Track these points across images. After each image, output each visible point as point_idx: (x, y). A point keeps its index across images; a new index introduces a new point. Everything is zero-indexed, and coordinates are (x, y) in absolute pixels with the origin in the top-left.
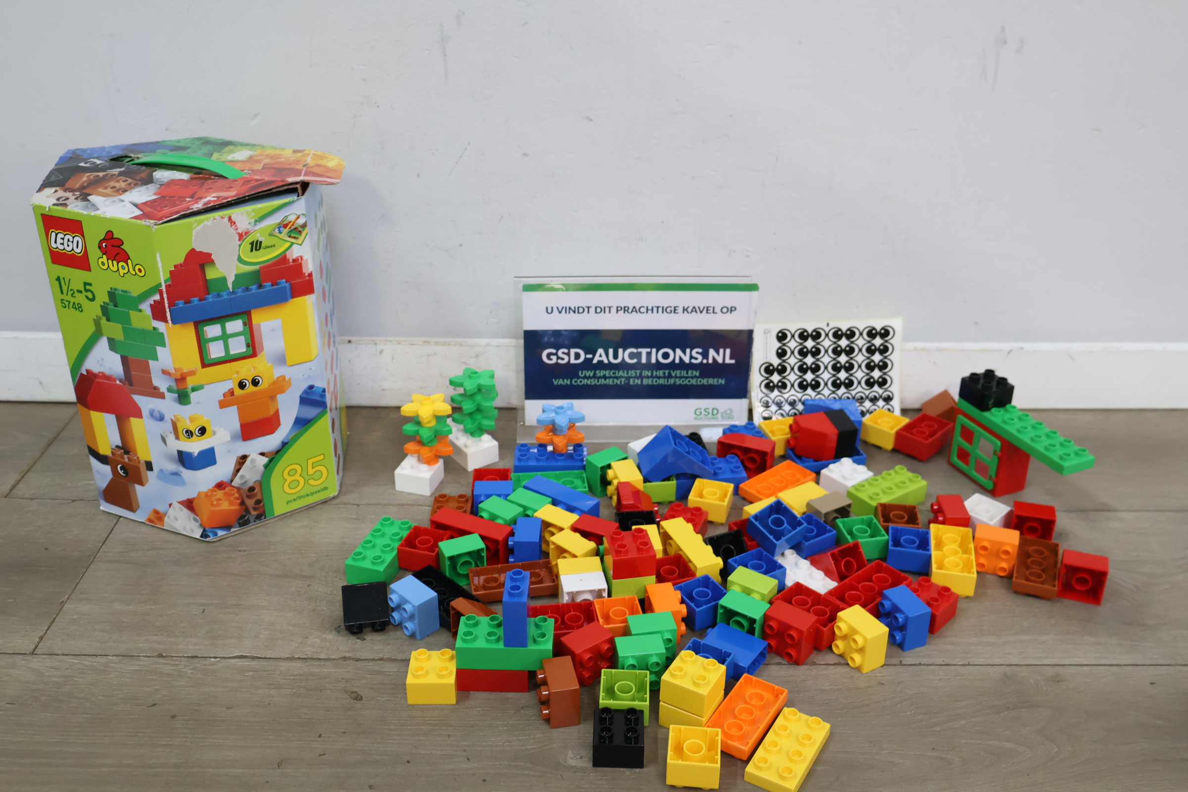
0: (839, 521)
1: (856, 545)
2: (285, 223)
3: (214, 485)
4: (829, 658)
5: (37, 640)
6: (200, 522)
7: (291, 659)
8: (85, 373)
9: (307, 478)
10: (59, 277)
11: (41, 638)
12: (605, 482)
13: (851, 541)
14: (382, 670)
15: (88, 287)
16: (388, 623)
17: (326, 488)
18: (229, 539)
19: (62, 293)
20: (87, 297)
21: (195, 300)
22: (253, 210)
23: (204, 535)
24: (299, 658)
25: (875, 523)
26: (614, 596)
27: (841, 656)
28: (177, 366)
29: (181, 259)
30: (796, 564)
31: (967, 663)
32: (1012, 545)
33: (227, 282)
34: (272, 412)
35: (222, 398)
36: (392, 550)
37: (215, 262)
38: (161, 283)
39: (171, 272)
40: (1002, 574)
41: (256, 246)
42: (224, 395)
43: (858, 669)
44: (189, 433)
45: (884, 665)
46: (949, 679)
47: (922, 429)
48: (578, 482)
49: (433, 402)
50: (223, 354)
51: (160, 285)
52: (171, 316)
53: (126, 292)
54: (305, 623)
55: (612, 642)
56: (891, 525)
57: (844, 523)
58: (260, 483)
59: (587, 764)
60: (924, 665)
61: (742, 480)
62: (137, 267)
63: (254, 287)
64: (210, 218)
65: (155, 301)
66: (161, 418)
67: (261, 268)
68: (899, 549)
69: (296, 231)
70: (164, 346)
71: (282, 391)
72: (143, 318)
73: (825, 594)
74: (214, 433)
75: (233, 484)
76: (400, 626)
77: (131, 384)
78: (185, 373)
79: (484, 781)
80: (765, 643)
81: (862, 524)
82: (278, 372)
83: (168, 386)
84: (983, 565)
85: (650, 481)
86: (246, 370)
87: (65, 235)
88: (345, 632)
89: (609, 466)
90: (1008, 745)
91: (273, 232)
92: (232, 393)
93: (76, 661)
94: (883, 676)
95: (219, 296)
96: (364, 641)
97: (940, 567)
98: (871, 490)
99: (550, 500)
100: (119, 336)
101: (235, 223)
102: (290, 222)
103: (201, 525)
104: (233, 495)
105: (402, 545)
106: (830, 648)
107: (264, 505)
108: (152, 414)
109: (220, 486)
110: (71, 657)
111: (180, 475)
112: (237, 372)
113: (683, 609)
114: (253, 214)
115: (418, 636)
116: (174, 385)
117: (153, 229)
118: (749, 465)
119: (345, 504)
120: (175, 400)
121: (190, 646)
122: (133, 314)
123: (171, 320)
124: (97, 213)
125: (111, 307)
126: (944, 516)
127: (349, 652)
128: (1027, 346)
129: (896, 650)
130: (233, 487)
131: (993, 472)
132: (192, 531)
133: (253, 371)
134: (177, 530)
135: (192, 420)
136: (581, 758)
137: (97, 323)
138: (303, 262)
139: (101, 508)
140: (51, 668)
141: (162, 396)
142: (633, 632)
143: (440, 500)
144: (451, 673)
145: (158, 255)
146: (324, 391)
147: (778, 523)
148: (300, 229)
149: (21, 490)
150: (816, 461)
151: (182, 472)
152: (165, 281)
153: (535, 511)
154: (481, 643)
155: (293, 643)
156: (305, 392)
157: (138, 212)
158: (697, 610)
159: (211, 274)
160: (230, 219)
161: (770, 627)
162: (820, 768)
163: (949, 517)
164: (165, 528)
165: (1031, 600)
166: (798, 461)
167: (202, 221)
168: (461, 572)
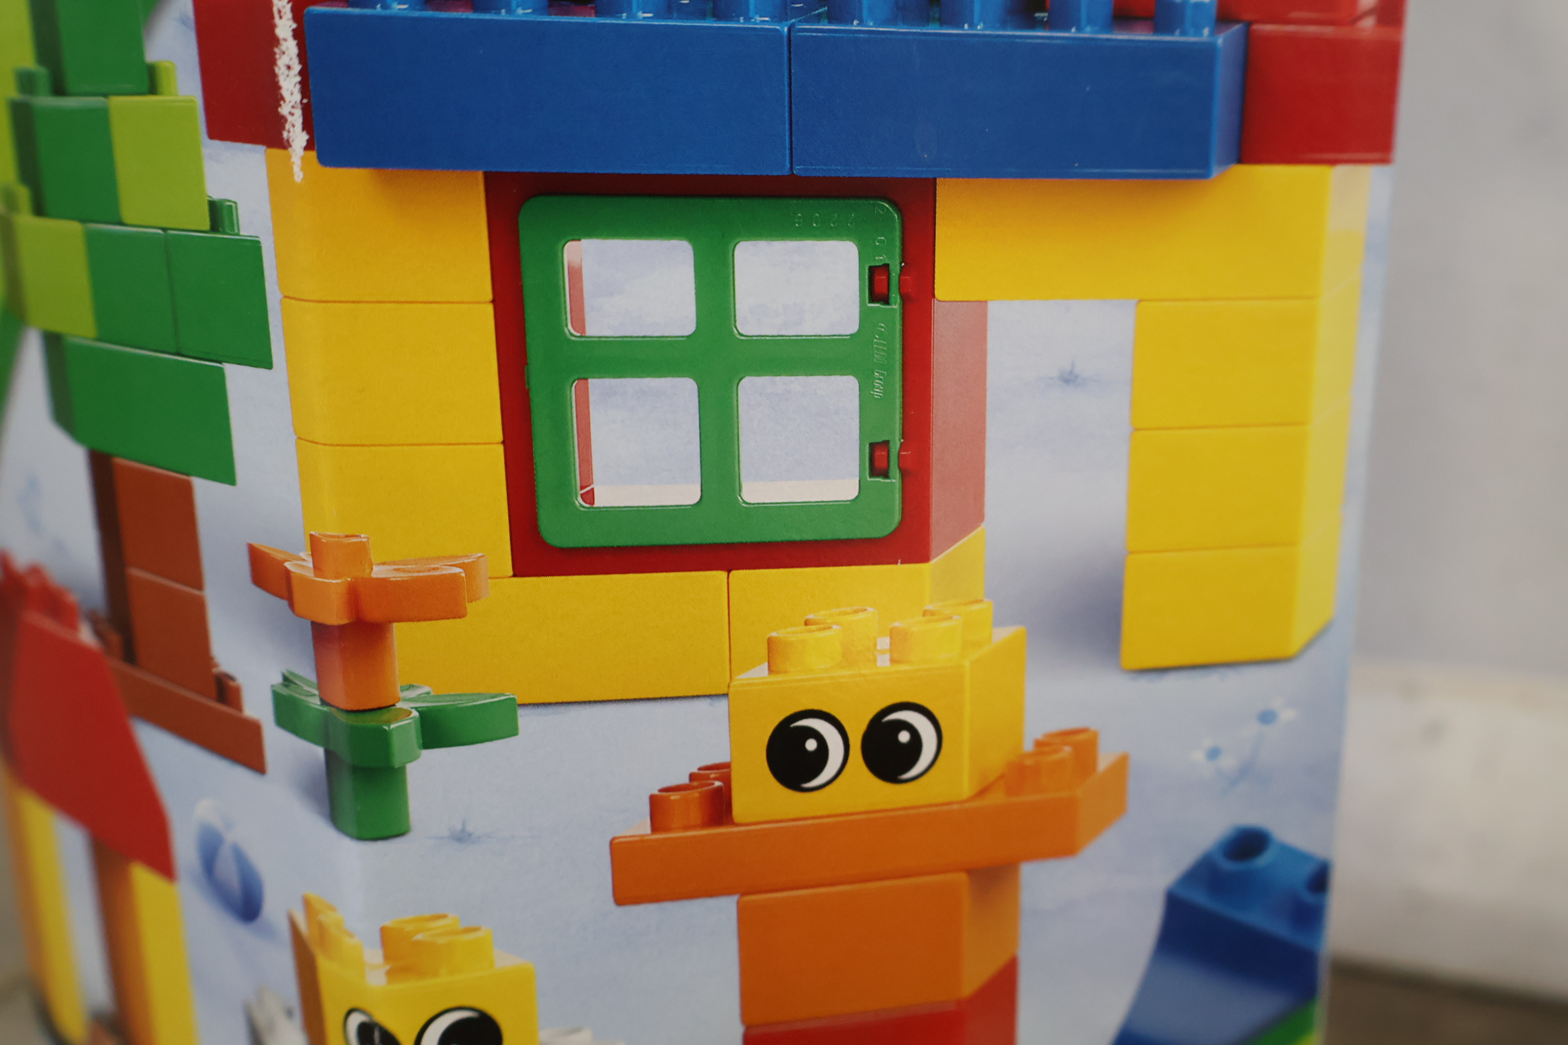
28: (330, 528)
34: (978, 975)
35: (640, 825)
42: (657, 805)
50: (687, 493)
52: (305, 88)
66: (250, 905)
70: (264, 361)
71: (1061, 841)
77: (128, 650)
82: (1058, 698)
83: (277, 680)
92: (713, 796)
100: (80, 308)
108: (210, 859)
112: (774, 652)
116: (308, 671)
120: (309, 791)
122: (123, 117)
123: (307, 126)
125: (43, 101)
133: (883, 662)
135: (398, 958)
141: (253, 748)
146: (1319, 875)
156: (1203, 872)
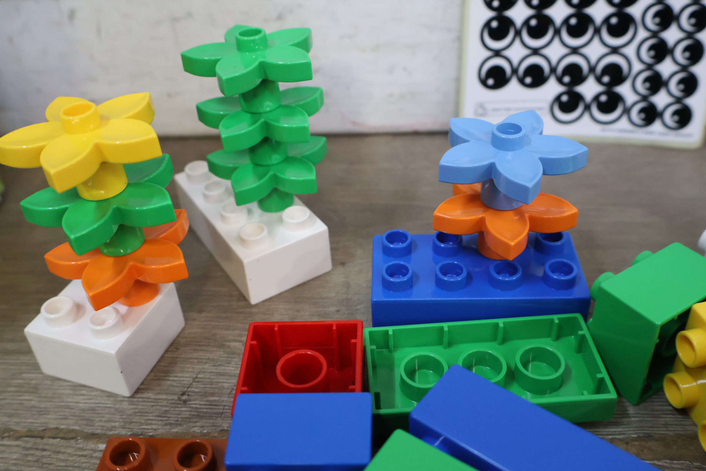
89: (685, 319)
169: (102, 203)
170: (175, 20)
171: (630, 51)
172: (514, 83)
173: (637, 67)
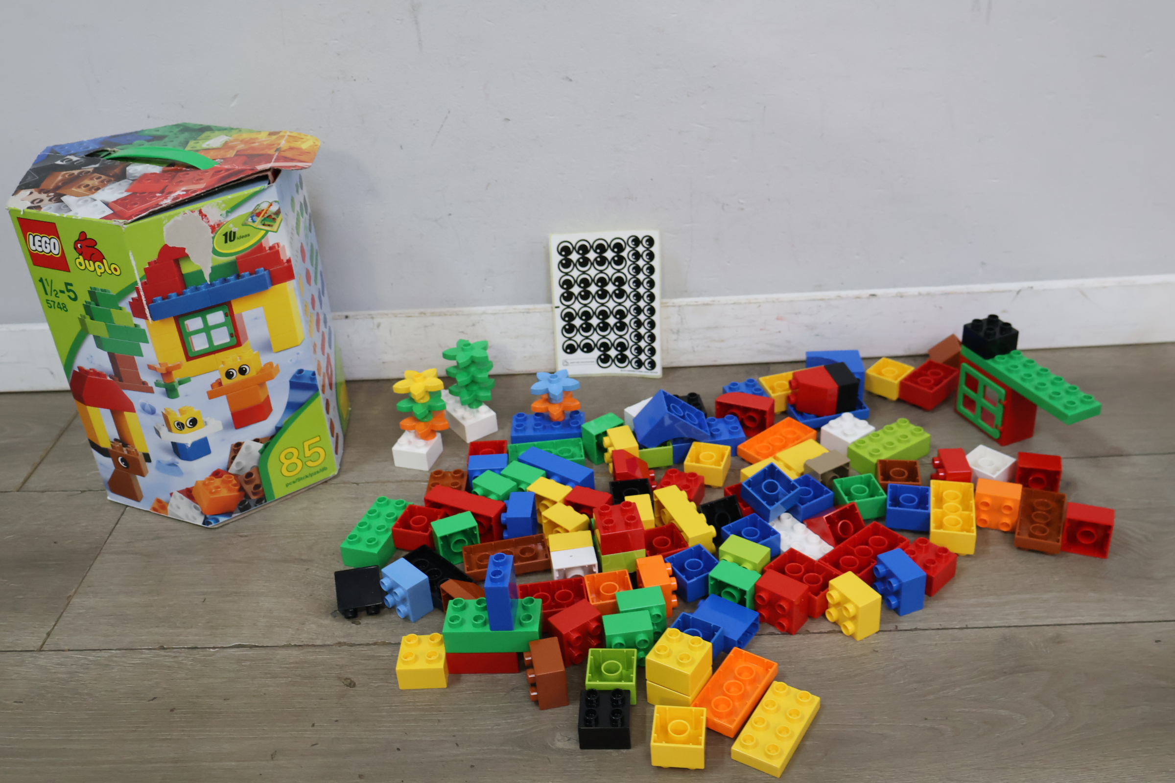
0: (835, 481)
1: (853, 507)
2: (258, 211)
3: (210, 473)
4: (824, 626)
5: (45, 635)
6: (201, 510)
7: (288, 646)
8: (78, 370)
9: (304, 460)
10: (41, 278)
11: (48, 634)
12: (602, 449)
13: (848, 502)
14: (376, 655)
15: (69, 287)
16: (383, 606)
17: (325, 469)
18: (231, 525)
19: (47, 294)
20: (69, 297)
21: (173, 295)
22: (224, 202)
23: (206, 522)
24: (295, 646)
25: (874, 481)
26: (605, 572)
27: (835, 623)
28: (162, 361)
29: (154, 256)
30: (792, 528)
31: (965, 627)
32: (1014, 500)
33: (203, 275)
34: (263, 399)
35: (210, 389)
36: (387, 530)
37: (190, 256)
38: (136, 282)
39: (146, 270)
40: (1005, 529)
41: (230, 237)
42: (212, 386)
43: (852, 637)
44: (181, 426)
45: (880, 631)
46: (946, 644)
47: (928, 378)
48: (575, 450)
49: (425, 378)
50: (207, 346)
51: (136, 283)
52: (150, 313)
53: (105, 291)
54: (302, 609)
55: (599, 620)
56: (890, 483)
57: (841, 483)
58: (257, 468)
59: (575, 746)
60: (920, 629)
61: (740, 441)
62: (113, 266)
63: (232, 278)
64: (179, 213)
65: (133, 299)
66: (153, 412)
67: (237, 258)
68: (897, 508)
69: (270, 219)
70: (147, 342)
71: (271, 377)
72: (124, 315)
73: (820, 560)
74: (206, 424)
75: (230, 471)
76: (393, 609)
77: (121, 380)
78: (170, 367)
79: (472, 766)
80: (757, 614)
81: (861, 484)
82: (265, 359)
83: (155, 381)
84: (985, 521)
85: (645, 448)
86: (232, 359)
87: (42, 237)
88: (341, 617)
89: (605, 434)
90: (1003, 712)
91: (246, 222)
92: (219, 383)
93: (81, 656)
94: (878, 643)
95: (197, 289)
96: (359, 626)
97: (940, 526)
98: (872, 446)
99: (543, 472)
100: (104, 334)
101: (206, 216)
102: (263, 210)
103: (202, 513)
104: (231, 481)
105: (396, 526)
106: (824, 615)
107: (263, 490)
108: (143, 407)
109: (217, 474)
110: (76, 652)
111: (176, 466)
112: (223, 363)
113: (674, 582)
114: (223, 205)
115: (412, 618)
116: (160, 379)
117: (123, 229)
118: (749, 424)
119: (344, 483)
120: (163, 394)
121: (191, 637)
122: (114, 312)
123: (151, 317)
124: (70, 214)
125: (93, 306)
126: (945, 472)
127: (344, 637)
128: (1037, 285)
129: (892, 615)
130: (230, 474)
131: (999, 421)
132: (195, 519)
133: (239, 360)
134: (180, 517)
135: (182, 412)
136: (569, 740)
137: (82, 321)
138: (280, 249)
139: (109, 498)
140: (58, 664)
141: (151, 390)
142: (621, 609)
143: (437, 476)
144: (439, 658)
145: (130, 254)
146: (314, 374)
147: (772, 487)
148: (274, 216)
149: (33, 483)
150: (818, 416)
151: (178, 463)
152: (141, 279)
153: (529, 484)
154: (468, 628)
155: (290, 630)
156: (294, 377)
157: (109, 212)
158: (688, 582)
159: (187, 268)
160: (200, 212)
161: (761, 597)
162: (808, 743)
163: (950, 472)
164: (169, 516)
165: (1034, 556)
166: (798, 418)
167: (172, 216)
168: (455, 551)
169: (423, 404)
170: (426, 327)
171: (627, 337)
172: (579, 351)
173: (631, 344)
